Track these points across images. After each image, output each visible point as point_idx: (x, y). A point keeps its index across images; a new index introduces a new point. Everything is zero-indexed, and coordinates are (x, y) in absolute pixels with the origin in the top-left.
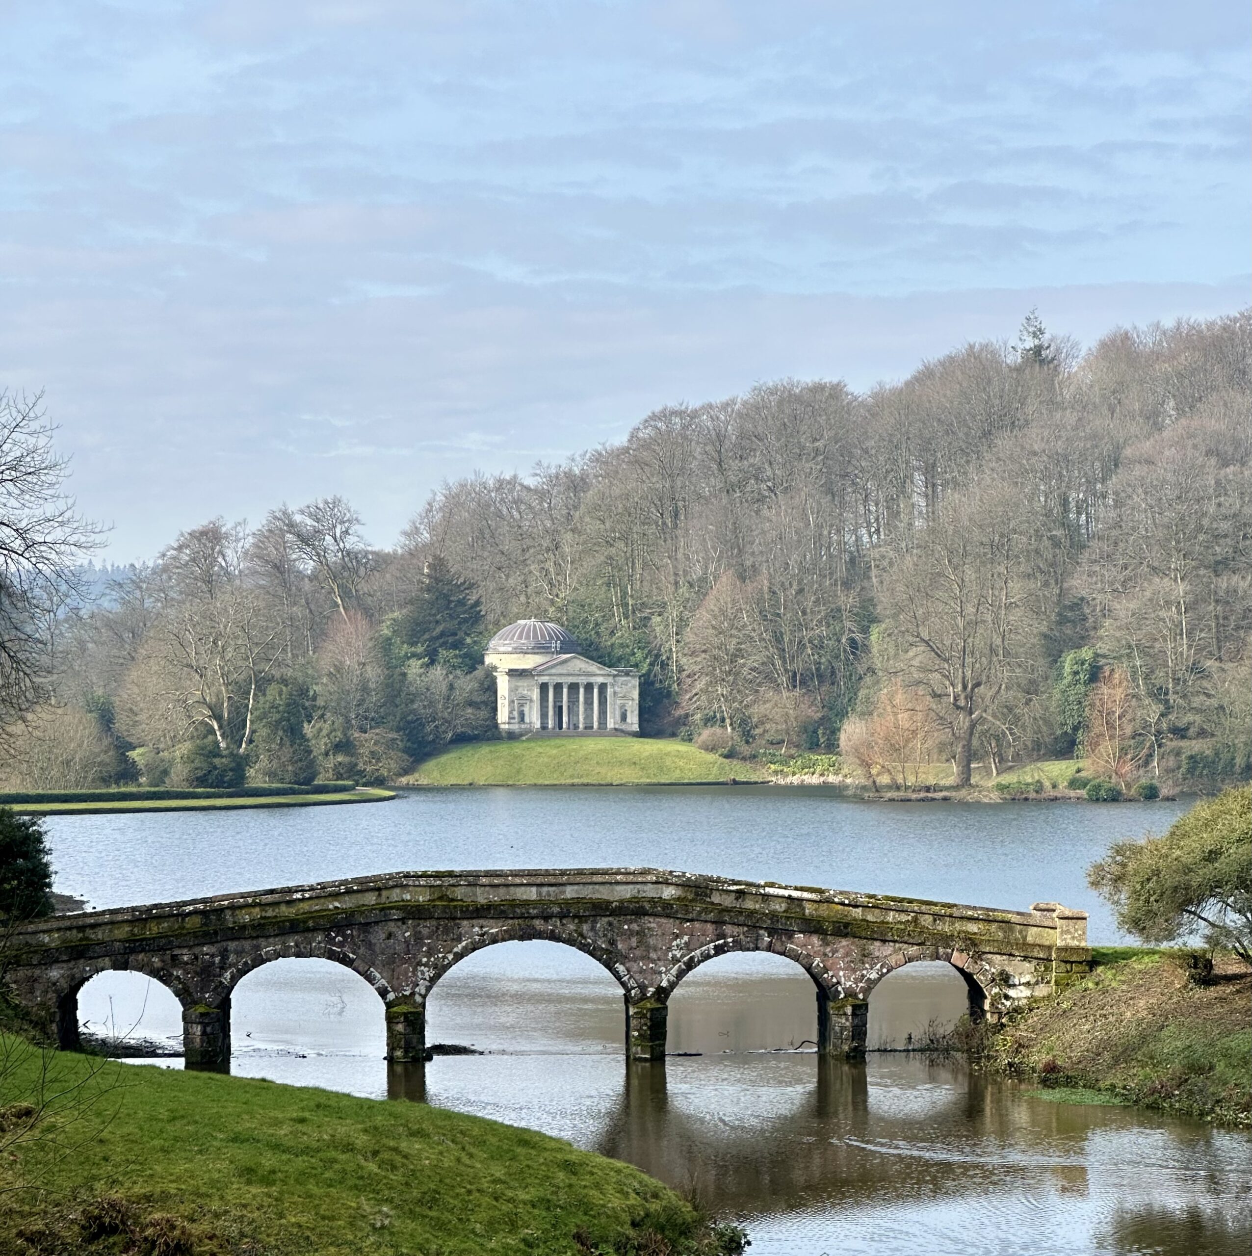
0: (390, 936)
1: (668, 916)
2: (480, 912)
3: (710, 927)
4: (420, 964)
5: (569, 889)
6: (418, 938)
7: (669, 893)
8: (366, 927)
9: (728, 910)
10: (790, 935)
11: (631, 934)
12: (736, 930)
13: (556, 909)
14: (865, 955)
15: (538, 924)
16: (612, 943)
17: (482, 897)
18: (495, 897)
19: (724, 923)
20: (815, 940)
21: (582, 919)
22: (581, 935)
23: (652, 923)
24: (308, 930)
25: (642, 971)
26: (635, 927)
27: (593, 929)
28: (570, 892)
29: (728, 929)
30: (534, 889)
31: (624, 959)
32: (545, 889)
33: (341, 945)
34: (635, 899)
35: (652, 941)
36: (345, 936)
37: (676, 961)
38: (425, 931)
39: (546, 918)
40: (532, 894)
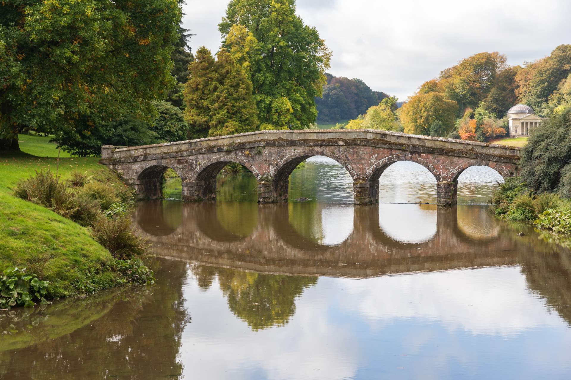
0: (259, 153)
1: (369, 146)
2: (294, 144)
3: (386, 151)
4: (271, 164)
6: (270, 154)
7: (369, 137)
8: (250, 149)
9: (393, 144)
10: (419, 154)
11: (354, 153)
12: (397, 152)
14: (451, 163)
15: (317, 149)
16: (346, 156)
17: (295, 138)
18: (300, 138)
19: (392, 149)
20: (430, 156)
21: (334, 147)
22: (334, 153)
23: (363, 149)
25: (358, 168)
26: (355, 150)
27: (339, 151)
29: (394, 151)
31: (351, 163)
33: (241, 156)
34: (355, 139)
35: (362, 156)
36: (242, 153)
37: (372, 164)
38: (273, 151)
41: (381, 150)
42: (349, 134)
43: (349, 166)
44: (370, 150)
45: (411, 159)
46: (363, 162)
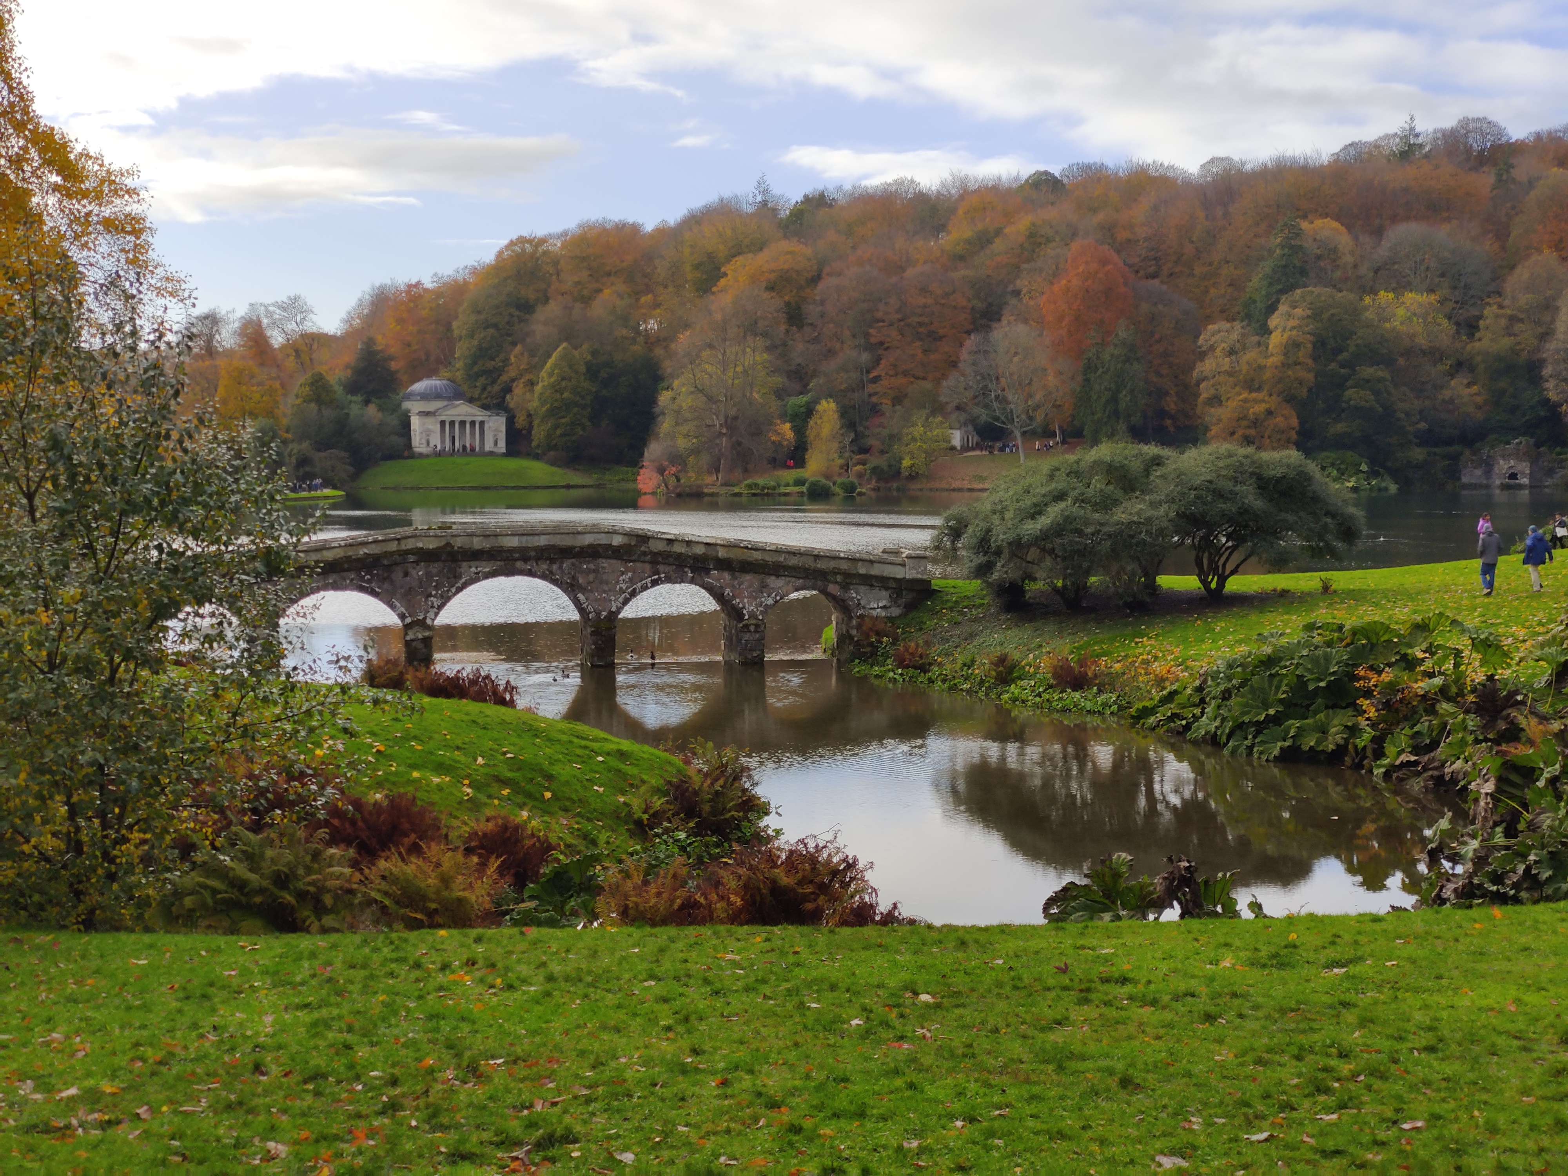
0: (406, 574)
1: (617, 558)
2: (476, 555)
3: (648, 567)
4: (430, 595)
5: (543, 537)
6: (429, 575)
7: (617, 541)
8: (389, 568)
9: (659, 553)
10: (707, 571)
11: (589, 571)
12: (668, 568)
13: (533, 554)
14: (764, 586)
15: (519, 564)
16: (573, 578)
17: (477, 544)
18: (487, 544)
19: (658, 563)
20: (727, 575)
21: (552, 561)
22: (551, 572)
23: (604, 563)
24: (344, 571)
25: (596, 600)
26: (592, 566)
27: (561, 567)
28: (542, 541)
29: (661, 567)
30: (516, 538)
31: (583, 590)
32: (524, 538)
33: (369, 581)
34: (591, 546)
35: (605, 577)
36: (372, 575)
37: (622, 591)
38: (435, 571)
39: (526, 560)
40: (514, 542)
41: (639, 565)
42: (580, 537)
43: (581, 596)
44: (619, 566)
45: (692, 581)
46: (606, 588)
